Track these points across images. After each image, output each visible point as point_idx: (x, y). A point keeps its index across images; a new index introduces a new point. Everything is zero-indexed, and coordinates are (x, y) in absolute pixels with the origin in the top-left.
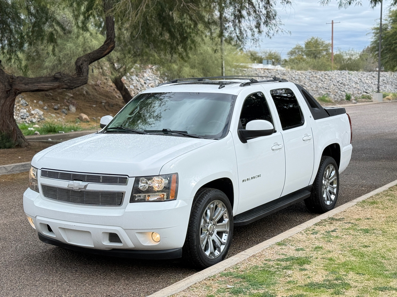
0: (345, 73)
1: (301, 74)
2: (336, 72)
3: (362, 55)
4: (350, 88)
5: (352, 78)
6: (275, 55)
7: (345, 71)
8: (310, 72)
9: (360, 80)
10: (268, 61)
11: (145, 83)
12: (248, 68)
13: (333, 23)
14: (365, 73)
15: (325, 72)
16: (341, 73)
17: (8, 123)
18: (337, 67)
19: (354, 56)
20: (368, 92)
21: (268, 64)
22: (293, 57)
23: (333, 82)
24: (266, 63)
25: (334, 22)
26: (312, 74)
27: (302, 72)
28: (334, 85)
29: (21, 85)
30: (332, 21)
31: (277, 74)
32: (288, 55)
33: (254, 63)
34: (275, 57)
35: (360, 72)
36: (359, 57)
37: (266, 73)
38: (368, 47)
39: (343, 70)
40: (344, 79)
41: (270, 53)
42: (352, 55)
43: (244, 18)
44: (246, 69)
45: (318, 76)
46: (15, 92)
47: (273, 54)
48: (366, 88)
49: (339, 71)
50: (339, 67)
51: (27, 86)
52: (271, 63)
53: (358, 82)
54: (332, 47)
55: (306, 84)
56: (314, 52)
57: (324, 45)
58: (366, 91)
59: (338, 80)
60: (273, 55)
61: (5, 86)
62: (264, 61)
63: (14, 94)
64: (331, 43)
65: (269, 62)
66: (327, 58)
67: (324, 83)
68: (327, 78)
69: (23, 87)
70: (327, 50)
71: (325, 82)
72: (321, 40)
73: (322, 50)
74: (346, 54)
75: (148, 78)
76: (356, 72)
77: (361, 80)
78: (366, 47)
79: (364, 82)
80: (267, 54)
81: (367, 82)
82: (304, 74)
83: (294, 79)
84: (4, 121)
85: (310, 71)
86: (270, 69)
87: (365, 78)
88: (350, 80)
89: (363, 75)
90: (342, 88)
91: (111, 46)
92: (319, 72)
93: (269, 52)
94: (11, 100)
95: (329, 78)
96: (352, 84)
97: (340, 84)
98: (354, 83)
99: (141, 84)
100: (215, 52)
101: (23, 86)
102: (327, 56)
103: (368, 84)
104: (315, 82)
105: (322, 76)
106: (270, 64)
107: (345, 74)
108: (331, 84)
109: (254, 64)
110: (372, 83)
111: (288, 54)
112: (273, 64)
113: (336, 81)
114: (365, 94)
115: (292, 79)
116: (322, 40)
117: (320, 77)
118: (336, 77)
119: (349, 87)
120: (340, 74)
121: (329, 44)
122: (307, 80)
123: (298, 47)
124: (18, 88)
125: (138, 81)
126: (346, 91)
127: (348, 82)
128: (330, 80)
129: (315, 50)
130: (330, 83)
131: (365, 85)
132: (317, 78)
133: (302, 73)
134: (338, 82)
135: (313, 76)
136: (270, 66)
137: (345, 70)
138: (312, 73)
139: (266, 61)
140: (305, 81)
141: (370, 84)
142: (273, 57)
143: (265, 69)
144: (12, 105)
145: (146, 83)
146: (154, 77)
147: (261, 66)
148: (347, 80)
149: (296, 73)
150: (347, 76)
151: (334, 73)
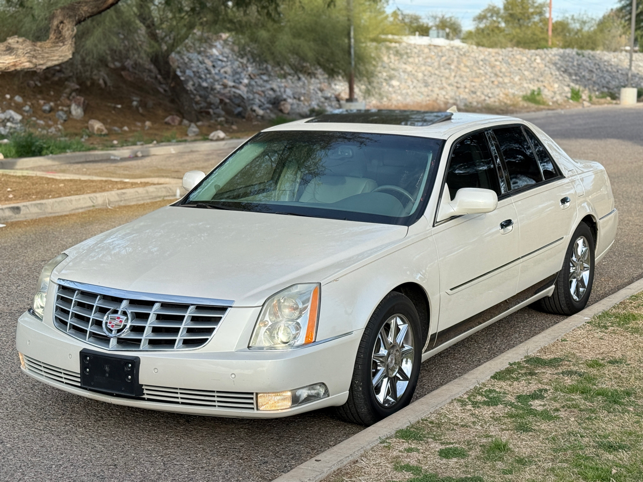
0: (572, 53)
1: (494, 54)
4: (578, 81)
5: (584, 63)
6: (452, 22)
7: (572, 49)
10: (438, 33)
14: (607, 53)
15: (537, 52)
16: (564, 52)
18: (558, 42)
19: (587, 25)
21: (438, 37)
22: (482, 26)
23: (549, 68)
24: (435, 35)
26: (513, 55)
28: (551, 74)
34: (452, 24)
35: (598, 52)
39: (569, 49)
40: (570, 64)
41: (443, 18)
47: (448, 20)
48: (608, 79)
49: (562, 50)
50: (561, 45)
52: (444, 35)
53: (594, 70)
54: (550, 8)
55: (503, 70)
56: (520, 16)
58: (608, 86)
59: (558, 66)
60: (449, 22)
62: (431, 32)
64: (548, 1)
65: (440, 35)
66: (540, 27)
67: (535, 71)
68: (539, 61)
70: (541, 14)
71: (537, 69)
73: (532, 13)
74: (574, 20)
76: (591, 51)
77: (599, 65)
79: (605, 69)
80: (438, 19)
81: (610, 69)
82: (499, 54)
83: (481, 63)
85: (511, 49)
86: (440, 46)
87: (607, 63)
88: (580, 65)
89: (603, 57)
90: (565, 79)
92: (527, 51)
93: (441, 17)
95: (542, 62)
96: (583, 73)
97: (561, 73)
98: (587, 71)
102: (541, 24)
103: (610, 72)
104: (519, 69)
105: (531, 59)
106: (443, 37)
108: (546, 72)
109: (414, 37)
110: (618, 71)
113: (555, 67)
115: (478, 63)
117: (528, 60)
118: (555, 60)
119: (578, 78)
120: (562, 54)
121: (545, 2)
122: (505, 65)
123: (491, 8)
126: (571, 85)
127: (576, 68)
128: (546, 66)
129: (521, 13)
130: (545, 70)
131: (605, 76)
133: (496, 53)
134: (558, 69)
136: (442, 41)
138: (513, 53)
139: (435, 32)
140: (501, 67)
141: (614, 74)
142: (447, 24)
147: (425, 40)
148: (574, 66)
149: (486, 53)
150: (575, 59)
151: (552, 53)
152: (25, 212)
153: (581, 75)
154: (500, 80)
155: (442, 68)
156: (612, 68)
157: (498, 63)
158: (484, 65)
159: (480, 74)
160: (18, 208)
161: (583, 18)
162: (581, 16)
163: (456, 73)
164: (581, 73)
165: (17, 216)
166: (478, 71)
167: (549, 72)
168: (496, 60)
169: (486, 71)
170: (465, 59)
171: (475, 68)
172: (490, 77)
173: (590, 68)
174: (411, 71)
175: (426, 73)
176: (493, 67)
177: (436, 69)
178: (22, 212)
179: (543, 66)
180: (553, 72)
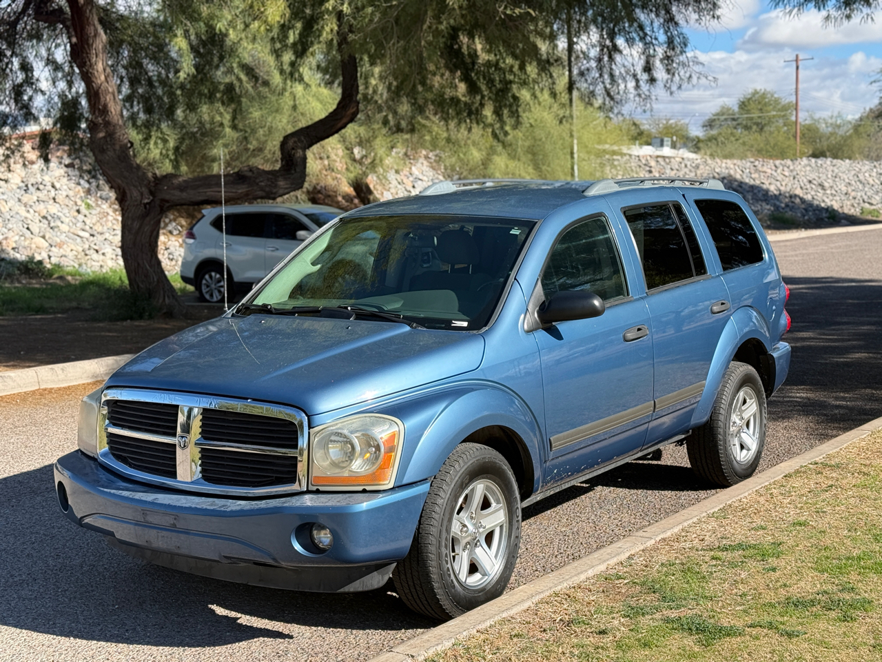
0: (825, 163)
1: (732, 166)
2: (805, 161)
3: (859, 126)
4: (835, 195)
5: (840, 174)
6: (677, 128)
7: (824, 159)
8: (752, 162)
9: (857, 179)
10: (662, 141)
11: (414, 187)
12: (622, 155)
13: (797, 60)
14: (867, 162)
15: (783, 162)
16: (816, 162)
17: (147, 269)
18: (806, 151)
19: (841, 129)
20: (875, 203)
21: (662, 145)
22: (714, 132)
23: (798, 181)
24: (659, 144)
25: (800, 57)
26: (755, 166)
27: (735, 161)
28: (800, 188)
29: (172, 192)
30: (797, 56)
31: (683, 165)
32: (705, 128)
33: (634, 144)
34: (677, 131)
35: (857, 161)
36: (851, 131)
37: (661, 164)
38: (871, 110)
39: (822, 158)
40: (824, 177)
41: (667, 123)
42: (839, 127)
43: (620, 52)
44: (619, 157)
45: (769, 171)
46: (160, 206)
47: (673, 126)
48: (868, 194)
49: (813, 160)
50: (810, 152)
51: (184, 195)
52: (669, 143)
53: (853, 182)
54: (796, 109)
56: (759, 121)
57: (779, 107)
58: (870, 201)
59: (809, 178)
60: (673, 128)
61: (142, 194)
62: (653, 141)
63: (159, 209)
64: (794, 102)
65: (665, 143)
66: (784, 133)
67: (781, 185)
68: (787, 174)
69: (177, 195)
70: (784, 117)
72: (772, 96)
73: (774, 116)
74: (826, 123)
75: (421, 177)
76: (847, 161)
77: (858, 177)
78: (868, 109)
79: (866, 182)
80: (661, 125)
82: (738, 166)
84: (138, 264)
85: (752, 160)
86: (668, 157)
87: (867, 175)
88: (836, 177)
89: (862, 168)
90: (818, 194)
91: (352, 110)
92: (771, 161)
93: (665, 122)
94: (152, 222)
95: (791, 174)
96: (840, 187)
98: (844, 184)
99: (406, 190)
100: (561, 122)
101: (177, 193)
102: (785, 128)
105: (776, 171)
106: (667, 146)
107: (825, 166)
108: (795, 186)
109: (633, 146)
111: (704, 126)
112: (674, 146)
114: (867, 205)
116: (776, 96)
117: (773, 172)
118: (805, 172)
119: (834, 192)
120: (814, 165)
121: (789, 103)
123: (725, 110)
124: (167, 197)
125: (399, 183)
126: (826, 200)
127: (830, 181)
128: (794, 179)
129: (759, 117)
131: (866, 189)
132: (767, 174)
133: (735, 164)
134: (810, 182)
135: (757, 171)
136: (667, 151)
137: (825, 156)
138: (755, 164)
139: (659, 140)
142: (674, 131)
143: (658, 157)
144: (155, 233)
145: (416, 185)
146: (431, 174)
147: (648, 150)
148: (828, 178)
149: (724, 165)
150: (830, 170)
151: (802, 163)
153: (837, 189)
161: (836, 121)
162: (834, 119)
179: (792, 178)
180: (802, 185)
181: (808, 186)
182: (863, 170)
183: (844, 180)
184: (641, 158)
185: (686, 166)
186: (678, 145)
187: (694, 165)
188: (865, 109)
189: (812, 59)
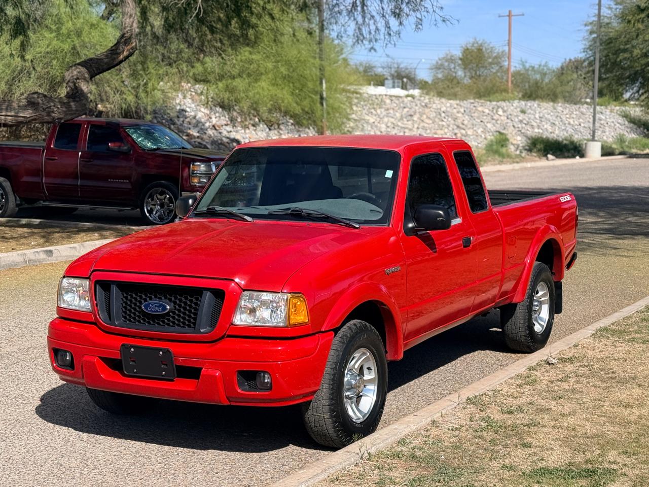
0: (533, 105)
1: (455, 106)
2: (516, 103)
3: (561, 74)
5: (546, 116)
6: (407, 71)
8: (472, 103)
9: (559, 119)
10: (394, 82)
12: (361, 93)
13: (510, 16)
14: (568, 106)
15: (499, 104)
16: (526, 104)
18: (517, 94)
19: (547, 76)
21: (394, 87)
22: (439, 75)
23: (512, 120)
24: (391, 85)
26: (475, 107)
27: (459, 102)
28: (514, 126)
30: (510, 12)
31: (413, 104)
32: (431, 72)
33: (370, 84)
34: (407, 74)
35: (560, 104)
36: (555, 79)
37: (395, 103)
38: (571, 60)
39: (530, 101)
40: (532, 117)
41: (398, 68)
42: (544, 74)
44: (358, 96)
45: (486, 111)
47: (403, 70)
49: (523, 103)
50: (520, 96)
52: (400, 85)
53: (557, 123)
54: (509, 57)
55: (466, 122)
57: (494, 55)
59: (520, 118)
62: (386, 82)
64: (507, 51)
65: (396, 84)
66: (499, 78)
67: (497, 123)
68: (502, 113)
70: (498, 63)
71: (499, 122)
72: (488, 45)
73: (490, 63)
74: (535, 71)
76: (551, 103)
77: (561, 118)
78: (568, 60)
79: (567, 122)
80: (393, 70)
81: (572, 123)
82: (461, 106)
83: (443, 115)
85: (472, 101)
86: (399, 97)
87: (568, 116)
88: (542, 118)
89: (564, 110)
90: (528, 132)
91: (131, 45)
92: (488, 102)
93: (396, 66)
95: (505, 114)
96: (545, 126)
97: (524, 125)
98: (549, 124)
102: (500, 74)
103: (573, 126)
104: (482, 121)
105: (493, 111)
106: (398, 87)
107: (533, 108)
108: (509, 124)
109: (369, 87)
110: (580, 125)
111: (431, 69)
112: (404, 87)
113: (517, 120)
115: (440, 115)
116: (491, 45)
117: (490, 112)
121: (503, 52)
122: (467, 117)
123: (448, 56)
127: (538, 121)
128: (508, 118)
130: (507, 123)
131: (567, 129)
132: (485, 114)
133: (457, 105)
134: (521, 121)
135: (477, 111)
136: (398, 92)
137: (533, 100)
138: (475, 105)
139: (390, 82)
140: (464, 118)
141: (576, 127)
142: (403, 74)
143: (391, 96)
147: (381, 90)
148: (536, 118)
149: (448, 105)
150: (537, 112)
151: (514, 105)
152: (56, 255)
153: (543, 128)
154: (463, 132)
155: (405, 119)
156: (574, 121)
157: (460, 115)
158: (447, 117)
159: (443, 126)
160: (51, 251)
161: (543, 69)
162: (542, 67)
163: (419, 124)
164: (543, 126)
165: (50, 258)
166: (440, 123)
167: (511, 124)
168: (458, 112)
169: (448, 123)
170: (427, 110)
171: (437, 120)
172: (453, 129)
173: (552, 121)
174: (374, 122)
175: (389, 124)
176: (455, 119)
177: (399, 121)
178: (54, 255)
179: (506, 118)
180: (515, 124)
181: (520, 126)
182: (565, 113)
183: (549, 121)
184: (378, 97)
185: (416, 105)
186: (408, 87)
187: (423, 104)
188: (565, 59)
189: (523, 15)
